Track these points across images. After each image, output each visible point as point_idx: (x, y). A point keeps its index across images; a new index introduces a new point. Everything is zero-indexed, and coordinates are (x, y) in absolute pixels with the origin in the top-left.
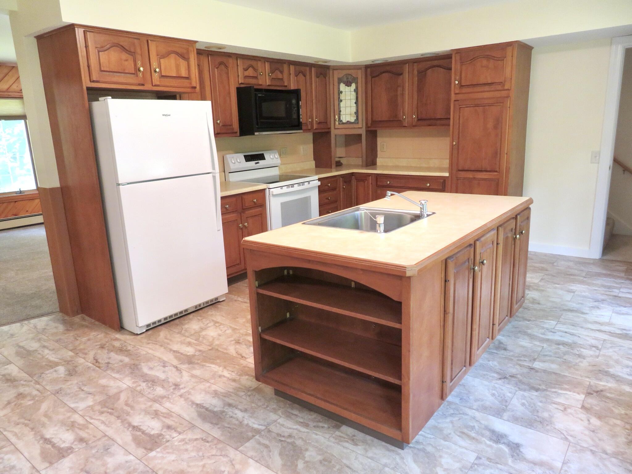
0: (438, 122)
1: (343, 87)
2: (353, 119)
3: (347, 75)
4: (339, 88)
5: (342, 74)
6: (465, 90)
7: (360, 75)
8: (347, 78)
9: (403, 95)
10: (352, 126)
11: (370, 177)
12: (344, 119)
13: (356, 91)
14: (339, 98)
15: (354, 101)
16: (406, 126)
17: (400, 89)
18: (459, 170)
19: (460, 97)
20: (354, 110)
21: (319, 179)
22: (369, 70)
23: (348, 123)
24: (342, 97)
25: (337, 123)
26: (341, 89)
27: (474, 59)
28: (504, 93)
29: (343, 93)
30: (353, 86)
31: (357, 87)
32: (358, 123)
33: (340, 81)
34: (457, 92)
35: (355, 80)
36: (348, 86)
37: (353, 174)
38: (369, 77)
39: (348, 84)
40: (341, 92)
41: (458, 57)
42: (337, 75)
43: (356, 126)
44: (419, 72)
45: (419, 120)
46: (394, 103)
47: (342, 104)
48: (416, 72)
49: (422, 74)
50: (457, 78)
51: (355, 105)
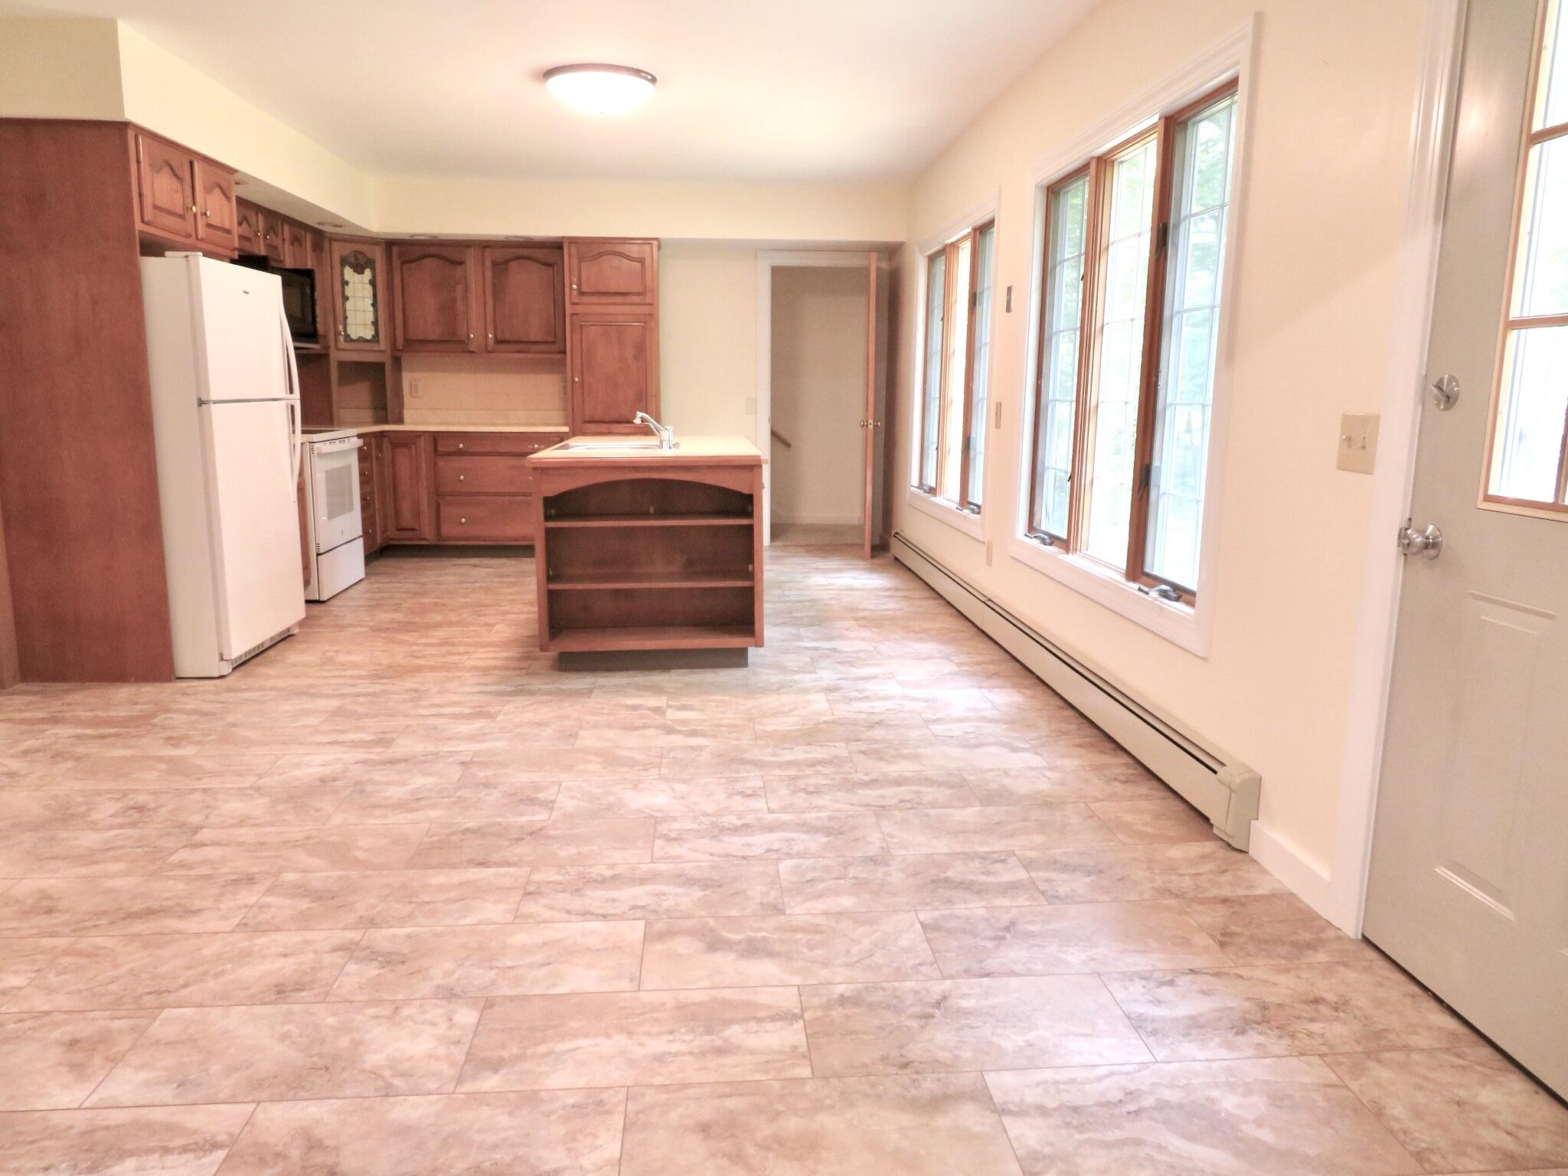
0: (534, 347)
1: (348, 273)
2: (369, 334)
3: (356, 253)
4: (342, 275)
5: (348, 249)
6: (586, 299)
7: (378, 255)
8: (356, 259)
9: (466, 299)
10: (367, 346)
11: (422, 438)
12: (355, 332)
13: (373, 283)
14: (343, 293)
15: (370, 301)
16: (473, 352)
17: (459, 289)
18: (586, 422)
19: (579, 309)
20: (370, 316)
21: (360, 436)
22: (395, 250)
23: (361, 340)
24: (349, 291)
25: (342, 339)
26: (347, 277)
27: (600, 255)
28: (645, 309)
29: (350, 285)
30: (368, 273)
31: (374, 276)
32: (378, 342)
33: (344, 262)
34: (575, 300)
35: (370, 263)
36: (359, 273)
37: (382, 432)
38: (396, 263)
39: (359, 269)
40: (347, 283)
41: (574, 250)
42: (338, 251)
43: (375, 347)
44: (495, 264)
45: (498, 342)
46: (448, 310)
47: (349, 305)
48: (488, 263)
49: (500, 267)
50: (575, 280)
51: (371, 309)
